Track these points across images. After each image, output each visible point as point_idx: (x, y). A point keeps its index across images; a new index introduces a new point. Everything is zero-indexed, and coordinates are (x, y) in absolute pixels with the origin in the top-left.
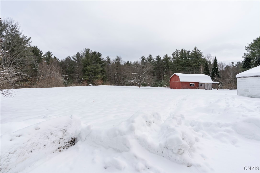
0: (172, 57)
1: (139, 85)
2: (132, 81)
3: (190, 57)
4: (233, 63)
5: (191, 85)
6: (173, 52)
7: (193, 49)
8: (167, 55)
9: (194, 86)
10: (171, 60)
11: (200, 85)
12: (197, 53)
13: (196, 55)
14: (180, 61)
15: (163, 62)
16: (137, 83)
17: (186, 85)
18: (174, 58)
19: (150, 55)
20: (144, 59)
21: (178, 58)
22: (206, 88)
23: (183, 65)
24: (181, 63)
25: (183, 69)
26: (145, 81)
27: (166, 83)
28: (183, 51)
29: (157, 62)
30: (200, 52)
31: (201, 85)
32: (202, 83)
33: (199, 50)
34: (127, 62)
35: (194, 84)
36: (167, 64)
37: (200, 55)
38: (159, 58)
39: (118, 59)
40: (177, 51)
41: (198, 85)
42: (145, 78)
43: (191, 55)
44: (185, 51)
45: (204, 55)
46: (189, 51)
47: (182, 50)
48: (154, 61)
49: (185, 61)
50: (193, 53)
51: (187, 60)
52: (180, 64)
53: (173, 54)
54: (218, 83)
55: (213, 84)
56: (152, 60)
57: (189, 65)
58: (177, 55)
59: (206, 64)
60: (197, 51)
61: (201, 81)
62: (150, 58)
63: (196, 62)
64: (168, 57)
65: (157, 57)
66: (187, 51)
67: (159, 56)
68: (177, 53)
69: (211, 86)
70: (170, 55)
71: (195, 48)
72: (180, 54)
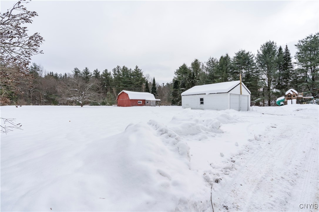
0: (112, 73)
1: (81, 103)
2: (72, 99)
3: (131, 75)
4: (163, 84)
5: (139, 102)
6: (114, 68)
7: (135, 68)
8: (106, 70)
9: (141, 103)
10: (112, 76)
11: (146, 102)
12: (138, 72)
13: (138, 73)
14: (122, 78)
15: (102, 77)
16: (78, 101)
17: (135, 103)
18: (115, 74)
19: (86, 68)
20: (78, 72)
21: (120, 75)
22: (151, 104)
23: (125, 83)
24: (123, 80)
25: (126, 86)
26: (89, 99)
27: (110, 100)
28: (125, 69)
29: (95, 76)
30: (141, 71)
31: (148, 102)
32: (148, 101)
33: (140, 69)
34: (51, 73)
35: (141, 101)
36: (108, 80)
37: (141, 74)
38: (98, 72)
39: (35, 68)
40: (118, 67)
41: (145, 102)
42: (89, 95)
43: (133, 73)
44: (126, 69)
45: (144, 75)
46: (131, 69)
47: (124, 67)
48: (91, 75)
49: (128, 79)
50: (135, 72)
51: (130, 78)
52: (122, 82)
53: (114, 70)
54: (160, 100)
55: (156, 101)
56: (88, 74)
57: (131, 83)
58: (118, 72)
59: (147, 83)
60: (138, 70)
61: (147, 98)
62: (86, 72)
63: (138, 80)
64: (108, 72)
65: (95, 71)
66: (129, 69)
67: (97, 70)
68: (118, 69)
69: (155, 103)
70: (110, 71)
71: (137, 67)
72: (121, 71)
